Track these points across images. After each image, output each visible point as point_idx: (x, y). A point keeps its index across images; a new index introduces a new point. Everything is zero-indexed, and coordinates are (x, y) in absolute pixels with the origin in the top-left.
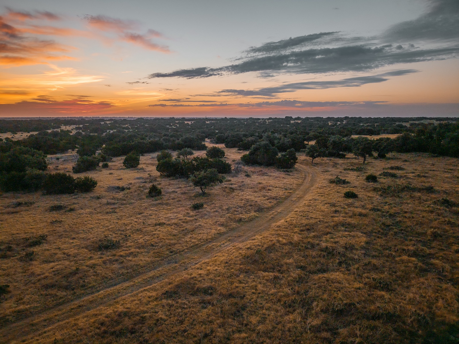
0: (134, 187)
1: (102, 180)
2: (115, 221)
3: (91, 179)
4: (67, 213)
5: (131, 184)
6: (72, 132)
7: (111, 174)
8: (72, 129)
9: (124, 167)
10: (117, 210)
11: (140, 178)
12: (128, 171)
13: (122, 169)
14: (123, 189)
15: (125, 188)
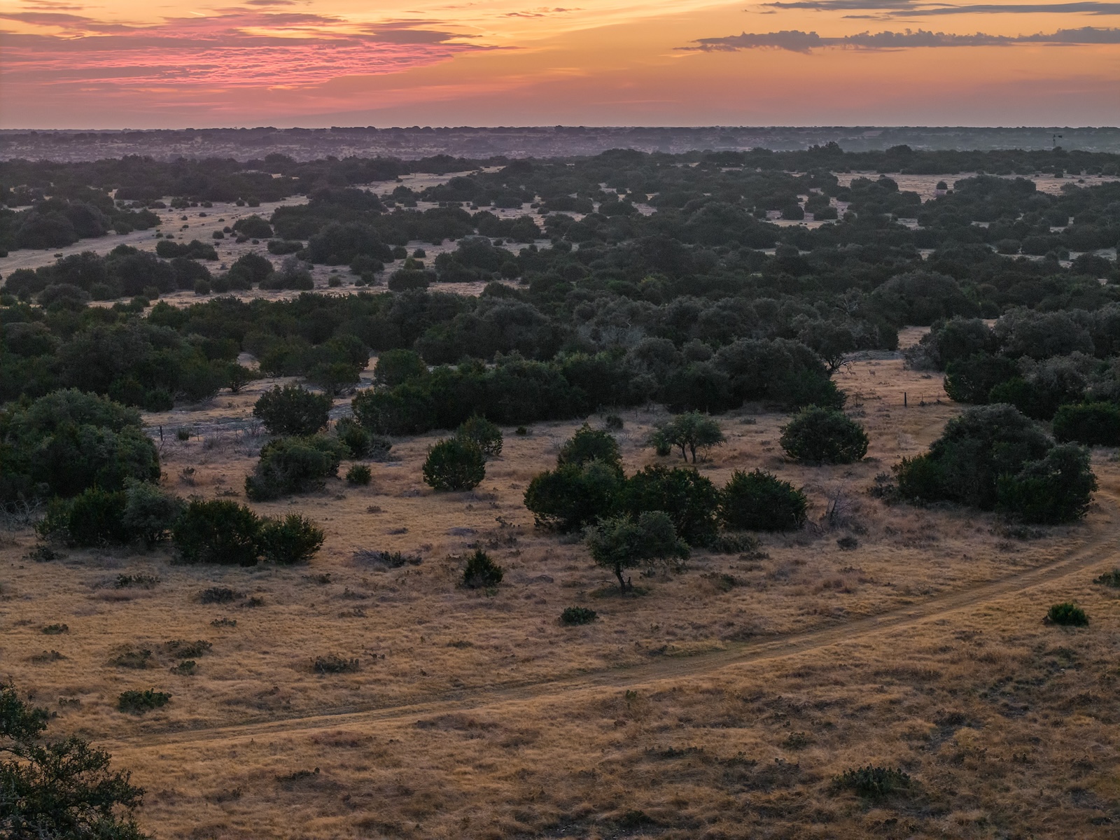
0: (433, 559)
1: (339, 531)
2: (357, 632)
3: (305, 524)
4: (244, 609)
5: (428, 548)
6: (213, 257)
7: (373, 510)
8: (218, 235)
9: (427, 487)
10: (368, 612)
11: (468, 531)
12: (436, 502)
13: (418, 493)
14: (398, 561)
15: (404, 561)
